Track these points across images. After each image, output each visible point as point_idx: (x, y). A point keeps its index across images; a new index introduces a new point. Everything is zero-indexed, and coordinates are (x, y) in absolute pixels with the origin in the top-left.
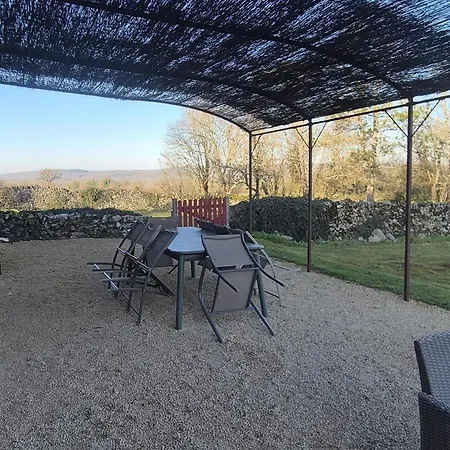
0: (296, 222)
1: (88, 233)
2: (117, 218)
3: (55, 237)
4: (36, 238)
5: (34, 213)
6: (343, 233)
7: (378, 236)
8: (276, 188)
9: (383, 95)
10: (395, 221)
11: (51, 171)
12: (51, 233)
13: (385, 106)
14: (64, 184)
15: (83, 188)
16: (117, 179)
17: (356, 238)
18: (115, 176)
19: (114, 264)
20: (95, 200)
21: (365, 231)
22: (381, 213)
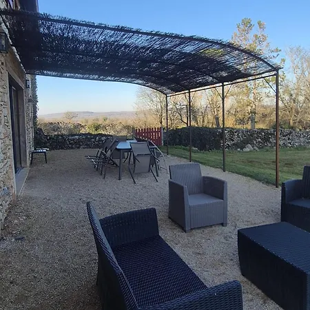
0: (201, 141)
1: (89, 146)
2: (103, 138)
3: (72, 148)
4: (62, 148)
5: (62, 136)
6: (229, 147)
7: (248, 148)
8: (203, 121)
9: (212, 81)
10: (260, 140)
11: (71, 113)
12: (70, 146)
13: (214, 86)
14: (79, 120)
15: (90, 123)
16: (112, 117)
17: (236, 149)
18: (110, 115)
19: (97, 157)
20: (96, 130)
21: (241, 145)
22: (251, 135)
